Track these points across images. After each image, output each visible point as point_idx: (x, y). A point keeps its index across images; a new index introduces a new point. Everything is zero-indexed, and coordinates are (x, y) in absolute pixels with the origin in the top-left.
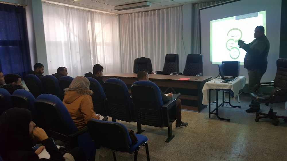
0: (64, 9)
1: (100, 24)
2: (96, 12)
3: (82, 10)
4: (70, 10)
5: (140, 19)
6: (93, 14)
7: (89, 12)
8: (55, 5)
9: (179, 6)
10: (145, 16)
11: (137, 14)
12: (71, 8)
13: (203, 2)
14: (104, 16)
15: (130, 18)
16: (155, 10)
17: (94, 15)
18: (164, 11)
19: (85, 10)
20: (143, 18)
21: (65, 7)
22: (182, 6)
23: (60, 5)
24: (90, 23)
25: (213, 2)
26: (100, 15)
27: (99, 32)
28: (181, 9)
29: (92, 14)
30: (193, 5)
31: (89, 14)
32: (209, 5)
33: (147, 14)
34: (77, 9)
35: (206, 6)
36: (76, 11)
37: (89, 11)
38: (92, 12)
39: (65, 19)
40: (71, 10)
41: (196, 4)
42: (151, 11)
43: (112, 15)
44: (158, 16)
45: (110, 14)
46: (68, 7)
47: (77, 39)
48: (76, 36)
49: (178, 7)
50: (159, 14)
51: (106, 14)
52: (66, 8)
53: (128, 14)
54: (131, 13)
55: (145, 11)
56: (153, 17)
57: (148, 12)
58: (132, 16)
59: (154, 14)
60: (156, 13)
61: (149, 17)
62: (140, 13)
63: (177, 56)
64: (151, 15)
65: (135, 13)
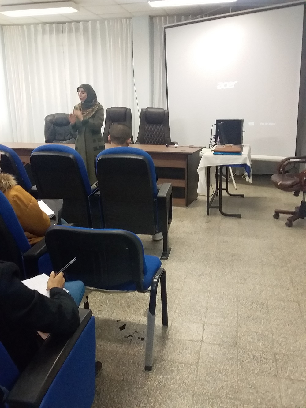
9: (126, 18)
10: (58, 32)
11: (40, 28)
13: (169, 15)
15: (26, 33)
16: (78, 22)
20: (54, 36)
22: (131, 18)
28: (130, 24)
30: (151, 18)
32: (179, 20)
33: (62, 29)
35: (174, 23)
41: (155, 16)
42: (70, 22)
44: (84, 34)
49: (124, 21)
50: (86, 30)
53: (22, 25)
54: (28, 25)
55: (58, 23)
56: (73, 35)
57: (63, 24)
58: (29, 30)
59: (77, 30)
60: (81, 27)
61: (66, 35)
62: (48, 25)
63: (128, 111)
64: (70, 31)
65: (36, 24)
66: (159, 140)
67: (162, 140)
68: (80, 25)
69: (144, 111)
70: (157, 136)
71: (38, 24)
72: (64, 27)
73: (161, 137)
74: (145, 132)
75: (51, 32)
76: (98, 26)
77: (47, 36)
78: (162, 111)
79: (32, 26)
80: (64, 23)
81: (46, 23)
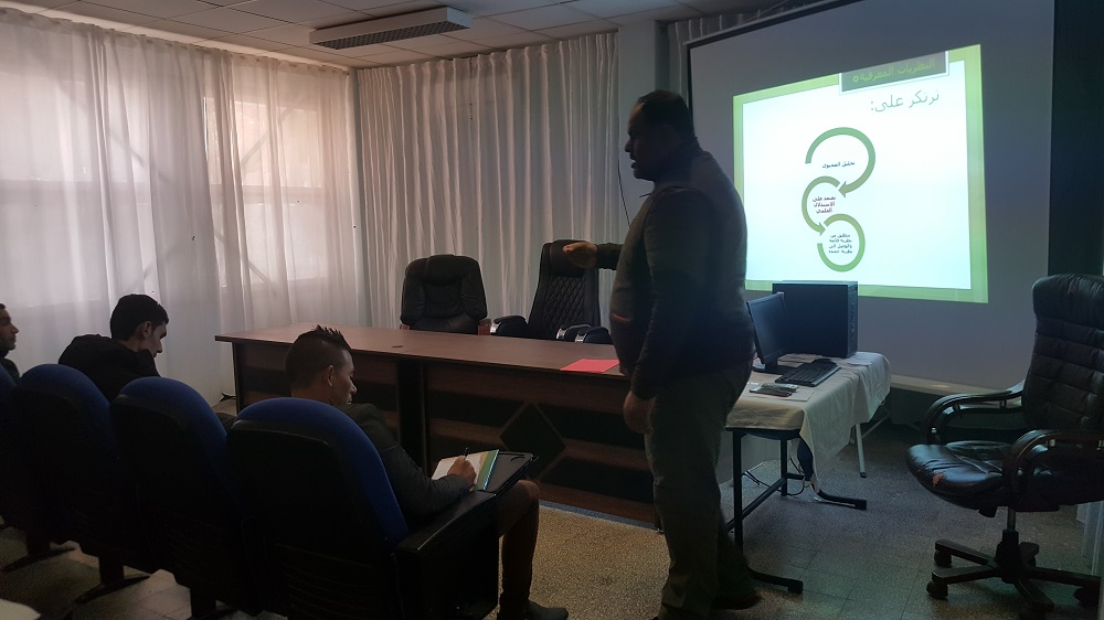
0: (76, 40)
1: (263, 107)
2: (242, 57)
3: (169, 44)
4: (108, 44)
5: (440, 87)
6: (228, 63)
7: (206, 56)
8: (30, 17)
9: (604, 33)
10: (461, 77)
11: (427, 69)
12: (115, 36)
13: (706, 16)
14: (282, 75)
15: (401, 80)
16: (504, 50)
17: (233, 68)
18: (540, 55)
19: (184, 47)
20: (454, 85)
21: (82, 30)
22: (614, 31)
23: (56, 22)
24: (209, 101)
25: (750, 12)
26: (260, 71)
27: (257, 146)
28: (612, 45)
29: (223, 66)
30: (664, 26)
31: (208, 64)
32: (730, 22)
33: (471, 69)
34: (147, 42)
35: (718, 29)
36: (138, 50)
37: (204, 51)
38: (220, 58)
39: (81, 85)
40: (113, 42)
41: (673, 21)
42: (486, 53)
43: (322, 70)
44: (514, 77)
45: (309, 67)
46: (96, 33)
47: (141, 175)
48: (141, 160)
49: (599, 38)
50: (518, 67)
51: (294, 65)
52: (89, 35)
53: (393, 66)
54: (405, 64)
55: (463, 56)
56: (493, 79)
57: (473, 58)
58: (407, 76)
59: (500, 68)
60: (508, 61)
61: (477, 80)
62: (429, 62)
64: (486, 71)
65: (419, 62)
68: (507, 56)
71: (423, 61)
72: (474, 65)
75: (448, 78)
76: (544, 54)
79: (413, 66)
80: (475, 55)
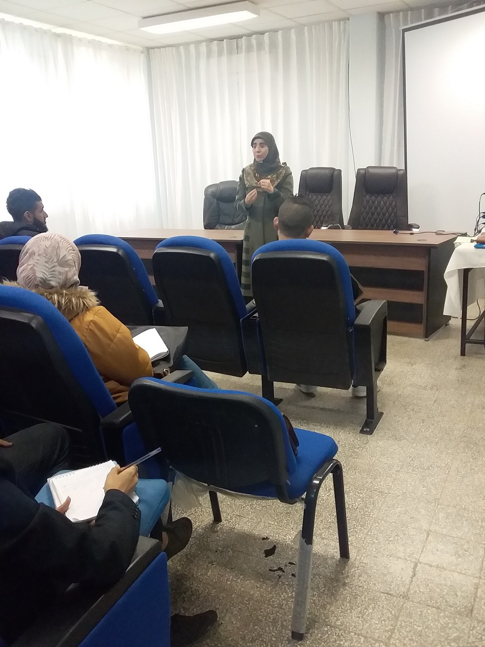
2: (80, 40)
6: (72, 44)
7: (59, 39)
9: (339, 20)
11: (203, 48)
12: (4, 24)
13: (412, 9)
14: (104, 53)
15: (183, 58)
16: (262, 33)
17: (75, 48)
18: (290, 36)
19: (45, 32)
20: (225, 58)
22: (346, 19)
25: (443, 8)
26: (91, 50)
28: (345, 30)
29: (69, 46)
30: (382, 16)
31: (60, 45)
32: (430, 15)
33: (237, 48)
34: (23, 28)
35: (421, 21)
36: (18, 34)
42: (249, 35)
44: (270, 52)
49: (335, 25)
50: (273, 46)
53: (176, 46)
54: (187, 45)
55: (231, 38)
56: (254, 54)
57: (239, 39)
58: (187, 52)
59: (260, 46)
60: (266, 41)
61: (242, 56)
62: (215, 42)
63: (335, 173)
64: (249, 49)
65: (198, 43)
66: (386, 221)
67: (392, 221)
68: (265, 38)
69: (363, 172)
70: (384, 215)
71: (200, 42)
72: (239, 44)
73: (390, 215)
74: (362, 208)
75: (220, 54)
76: (293, 36)
77: (214, 61)
78: (394, 171)
79: (192, 46)
80: (240, 37)
81: (212, 40)
